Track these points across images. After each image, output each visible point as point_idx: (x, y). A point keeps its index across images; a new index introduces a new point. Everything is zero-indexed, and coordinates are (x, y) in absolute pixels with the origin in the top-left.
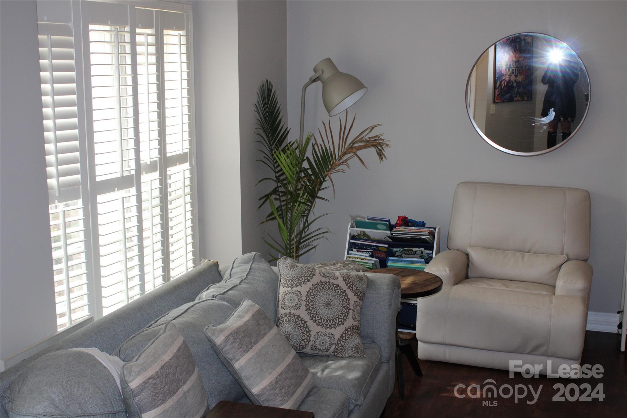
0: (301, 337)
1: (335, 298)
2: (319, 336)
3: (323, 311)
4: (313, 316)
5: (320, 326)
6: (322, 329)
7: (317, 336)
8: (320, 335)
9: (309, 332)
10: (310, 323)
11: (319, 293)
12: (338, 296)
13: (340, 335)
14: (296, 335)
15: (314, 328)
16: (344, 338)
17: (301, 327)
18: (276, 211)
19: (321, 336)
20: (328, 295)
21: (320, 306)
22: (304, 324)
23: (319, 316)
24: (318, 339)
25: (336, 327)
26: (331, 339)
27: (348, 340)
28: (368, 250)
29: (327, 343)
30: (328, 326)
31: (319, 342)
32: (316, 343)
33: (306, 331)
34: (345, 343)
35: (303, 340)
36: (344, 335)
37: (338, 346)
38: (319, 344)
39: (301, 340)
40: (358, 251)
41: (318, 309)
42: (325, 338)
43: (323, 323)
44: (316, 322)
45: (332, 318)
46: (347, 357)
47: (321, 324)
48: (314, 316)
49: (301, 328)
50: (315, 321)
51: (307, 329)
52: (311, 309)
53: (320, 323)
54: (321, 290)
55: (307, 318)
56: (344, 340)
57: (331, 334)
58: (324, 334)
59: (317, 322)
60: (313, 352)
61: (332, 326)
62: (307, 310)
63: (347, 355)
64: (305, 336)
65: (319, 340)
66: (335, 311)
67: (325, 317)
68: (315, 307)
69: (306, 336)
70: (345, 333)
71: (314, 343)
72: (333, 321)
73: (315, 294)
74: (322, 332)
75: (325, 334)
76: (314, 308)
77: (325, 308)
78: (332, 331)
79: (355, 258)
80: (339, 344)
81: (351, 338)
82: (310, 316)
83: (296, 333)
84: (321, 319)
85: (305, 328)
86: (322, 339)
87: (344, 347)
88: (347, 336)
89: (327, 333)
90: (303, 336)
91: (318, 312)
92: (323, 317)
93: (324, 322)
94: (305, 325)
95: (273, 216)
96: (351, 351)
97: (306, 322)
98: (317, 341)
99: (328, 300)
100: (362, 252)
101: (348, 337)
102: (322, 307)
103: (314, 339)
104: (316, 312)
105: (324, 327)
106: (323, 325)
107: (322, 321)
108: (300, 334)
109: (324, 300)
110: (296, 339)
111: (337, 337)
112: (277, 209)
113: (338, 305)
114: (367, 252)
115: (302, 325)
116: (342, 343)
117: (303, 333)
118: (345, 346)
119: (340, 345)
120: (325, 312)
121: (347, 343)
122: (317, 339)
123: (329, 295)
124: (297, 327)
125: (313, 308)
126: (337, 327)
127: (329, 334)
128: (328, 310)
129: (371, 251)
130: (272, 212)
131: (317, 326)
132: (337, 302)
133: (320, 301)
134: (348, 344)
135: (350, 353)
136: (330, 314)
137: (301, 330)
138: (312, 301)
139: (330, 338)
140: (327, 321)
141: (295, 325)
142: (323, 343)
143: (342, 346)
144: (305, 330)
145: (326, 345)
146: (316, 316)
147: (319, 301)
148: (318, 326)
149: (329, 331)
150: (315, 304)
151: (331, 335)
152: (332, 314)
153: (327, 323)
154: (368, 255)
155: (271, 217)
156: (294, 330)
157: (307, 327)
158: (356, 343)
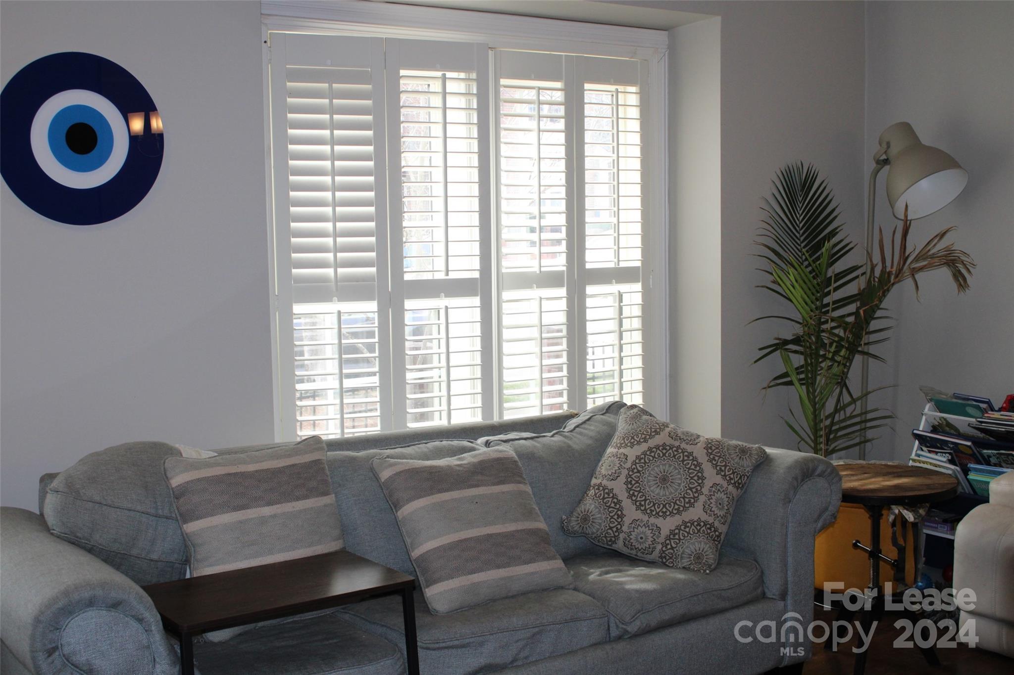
0: (607, 522)
1: (680, 472)
2: (636, 527)
3: (652, 488)
4: (633, 494)
5: (641, 510)
6: (644, 515)
7: (633, 525)
8: (639, 524)
9: (621, 516)
10: (627, 503)
11: (654, 461)
12: (685, 470)
13: (670, 530)
14: (601, 518)
15: (631, 512)
16: (677, 537)
17: (609, 507)
18: (795, 373)
19: (639, 527)
20: (667, 466)
21: (648, 481)
22: (615, 504)
23: (643, 495)
24: (634, 531)
25: (666, 517)
26: (655, 534)
27: (684, 541)
28: (946, 450)
29: (648, 539)
30: (654, 513)
31: (636, 535)
32: (631, 537)
33: (618, 515)
34: (677, 544)
35: (611, 528)
36: (677, 531)
37: (666, 547)
38: (635, 539)
39: (608, 527)
40: (930, 452)
41: (645, 485)
42: (646, 532)
43: (647, 507)
44: (636, 504)
45: (663, 502)
46: (679, 567)
47: (643, 508)
48: (636, 493)
49: (610, 510)
50: (634, 502)
51: (619, 513)
52: (633, 482)
53: (642, 506)
54: (659, 456)
55: (623, 495)
56: (677, 539)
57: (655, 526)
58: (644, 525)
59: (638, 504)
60: (629, 551)
61: (661, 514)
62: (626, 483)
63: (680, 564)
64: (614, 523)
65: (635, 533)
66: (673, 491)
67: (652, 499)
68: (641, 481)
69: (616, 523)
70: (679, 528)
71: (628, 536)
72: (664, 506)
73: (648, 461)
74: (642, 521)
75: (646, 525)
76: (639, 482)
77: (658, 485)
78: (659, 522)
79: (924, 462)
80: (668, 544)
81: (689, 538)
82: (629, 493)
83: (599, 515)
84: (645, 500)
85: (616, 510)
86: (640, 531)
87: (676, 552)
88: (682, 533)
89: (649, 524)
90: (611, 522)
91: (643, 490)
92: (649, 498)
93: (648, 505)
94: (618, 506)
95: (788, 379)
96: (688, 560)
97: (619, 502)
98: (632, 533)
99: (665, 473)
100: (936, 453)
101: (684, 537)
102: (652, 483)
103: (628, 529)
104: (641, 488)
105: (648, 514)
106: (646, 510)
107: (647, 504)
108: (608, 518)
109: (659, 473)
110: (600, 524)
111: (665, 532)
112: (797, 369)
113: (679, 484)
114: (944, 455)
115: (613, 505)
116: (672, 543)
117: (612, 517)
118: (677, 550)
119: (669, 547)
120: (654, 491)
121: (681, 545)
122: (632, 530)
123: (670, 466)
124: (604, 507)
125: (637, 482)
126: (668, 517)
127: (652, 525)
128: (660, 489)
129: (949, 453)
130: (787, 372)
131: (636, 510)
132: (681, 479)
133: (652, 472)
134: (682, 548)
135: (685, 562)
136: (661, 495)
137: (610, 512)
138: (639, 472)
139: (653, 532)
140: (654, 505)
141: (602, 503)
142: (642, 538)
143: (672, 548)
144: (615, 514)
145: (647, 543)
146: (638, 495)
147: (650, 473)
148: (638, 511)
149: (653, 520)
150: (643, 476)
151: (655, 528)
152: (666, 496)
153: (653, 508)
154: (945, 459)
155: (782, 380)
156: (597, 510)
157: (621, 509)
158: (698, 549)
